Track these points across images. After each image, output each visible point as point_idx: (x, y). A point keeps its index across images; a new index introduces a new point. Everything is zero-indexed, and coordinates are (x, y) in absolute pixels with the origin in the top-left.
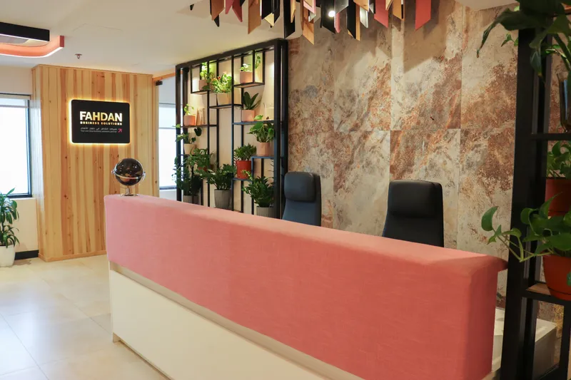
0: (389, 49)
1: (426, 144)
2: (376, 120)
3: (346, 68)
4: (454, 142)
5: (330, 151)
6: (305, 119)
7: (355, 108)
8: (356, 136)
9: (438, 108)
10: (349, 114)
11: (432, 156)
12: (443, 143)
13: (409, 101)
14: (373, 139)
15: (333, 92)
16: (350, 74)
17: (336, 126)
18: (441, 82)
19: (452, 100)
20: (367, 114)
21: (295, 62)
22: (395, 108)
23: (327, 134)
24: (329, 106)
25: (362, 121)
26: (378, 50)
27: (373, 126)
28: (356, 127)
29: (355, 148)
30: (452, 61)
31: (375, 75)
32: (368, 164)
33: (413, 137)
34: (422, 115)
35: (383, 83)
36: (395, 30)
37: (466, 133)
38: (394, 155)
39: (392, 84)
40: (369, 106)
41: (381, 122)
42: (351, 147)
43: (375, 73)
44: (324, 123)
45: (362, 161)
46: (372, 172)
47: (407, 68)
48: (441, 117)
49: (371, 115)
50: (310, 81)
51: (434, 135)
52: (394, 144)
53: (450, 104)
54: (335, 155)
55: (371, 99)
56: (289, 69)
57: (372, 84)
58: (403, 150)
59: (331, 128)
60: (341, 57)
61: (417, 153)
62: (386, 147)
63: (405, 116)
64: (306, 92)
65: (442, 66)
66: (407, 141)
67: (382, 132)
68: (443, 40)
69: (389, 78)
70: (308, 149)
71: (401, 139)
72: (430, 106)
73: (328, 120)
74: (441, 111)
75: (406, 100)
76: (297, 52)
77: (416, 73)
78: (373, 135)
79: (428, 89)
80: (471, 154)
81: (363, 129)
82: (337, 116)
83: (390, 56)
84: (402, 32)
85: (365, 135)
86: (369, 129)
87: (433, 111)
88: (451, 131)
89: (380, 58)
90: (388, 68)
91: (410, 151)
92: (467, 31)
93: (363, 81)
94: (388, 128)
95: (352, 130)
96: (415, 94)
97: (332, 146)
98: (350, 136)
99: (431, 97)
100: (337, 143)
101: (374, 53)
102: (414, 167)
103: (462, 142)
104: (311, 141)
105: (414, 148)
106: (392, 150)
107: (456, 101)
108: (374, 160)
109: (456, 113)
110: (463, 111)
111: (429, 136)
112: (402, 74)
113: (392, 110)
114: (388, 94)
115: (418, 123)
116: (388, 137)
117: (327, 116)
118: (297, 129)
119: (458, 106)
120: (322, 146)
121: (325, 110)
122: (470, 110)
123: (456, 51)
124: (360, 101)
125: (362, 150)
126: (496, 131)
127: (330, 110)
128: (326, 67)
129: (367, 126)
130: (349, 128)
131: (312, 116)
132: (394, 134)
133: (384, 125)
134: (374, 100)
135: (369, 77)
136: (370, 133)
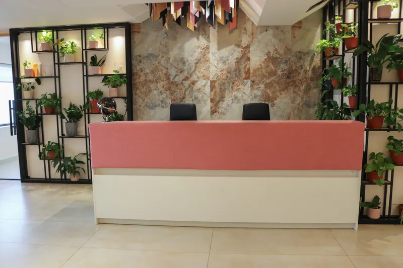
0: (208, 37)
1: (232, 87)
2: (200, 75)
3: (179, 45)
4: (247, 86)
5: (168, 92)
6: (147, 73)
7: (186, 68)
8: (187, 83)
9: (238, 70)
10: (182, 71)
11: (235, 93)
12: (241, 87)
13: (221, 66)
14: (199, 85)
15: (169, 58)
16: (181, 48)
17: (172, 78)
18: (239, 57)
19: (246, 66)
20: (194, 71)
21: (136, 38)
22: (213, 69)
23: (165, 83)
24: (166, 66)
25: (191, 75)
26: (200, 37)
27: (198, 78)
28: (186, 79)
29: (186, 90)
30: (245, 48)
31: (199, 50)
32: (196, 99)
33: (224, 84)
34: (229, 73)
35: (204, 55)
36: (211, 28)
37: (253, 82)
38: (213, 93)
39: (210, 56)
40: (196, 67)
41: (204, 76)
42: (184, 90)
43: (200, 49)
44: (163, 76)
45: (191, 97)
46: (199, 102)
47: (219, 49)
48: (240, 74)
49: (197, 72)
50: (150, 50)
51: (236, 83)
52: (212, 87)
53: (245, 68)
54: (172, 94)
55: (197, 63)
56: (132, 42)
57: (197, 54)
58: (218, 90)
59: (168, 79)
60: (175, 38)
61: (227, 92)
62: (207, 89)
63: (219, 73)
64: (147, 57)
65: (240, 49)
66: (221, 86)
67: (204, 81)
68: (240, 36)
69: (209, 53)
70: (150, 91)
71: (216, 85)
72: (233, 68)
73: (166, 74)
74: (240, 71)
75: (220, 65)
76: (139, 32)
77: (225, 52)
78: (199, 83)
79: (232, 60)
80: (256, 91)
81: (191, 79)
82: (173, 72)
83: (210, 42)
84: (216, 30)
85: (193, 83)
86: (196, 80)
87: (235, 71)
88: (245, 81)
89: (202, 42)
90: (208, 48)
91: (222, 91)
92: (252, 34)
93: (191, 53)
94: (209, 79)
95: (184, 80)
96: (224, 62)
97: (169, 89)
98: (182, 84)
99: (234, 64)
100: (174, 88)
101: (198, 39)
102: (225, 99)
103: (252, 86)
104: (152, 86)
105: (225, 89)
106: (211, 90)
107: (248, 67)
108: (200, 96)
109: (248, 72)
110: (252, 72)
111: (233, 83)
112: (216, 51)
113: (211, 70)
114: (208, 61)
115: (227, 77)
116: (209, 84)
117: (165, 71)
118: (140, 79)
119: (249, 69)
120: (161, 89)
121: (162, 68)
122: (255, 71)
123: (247, 43)
124: (189, 64)
125: (192, 91)
126: (268, 81)
127: (167, 69)
128: (164, 43)
129: (194, 78)
130: (181, 79)
131: (152, 72)
132: (213, 82)
133: (206, 78)
134: (199, 64)
135: (195, 51)
136: (197, 81)
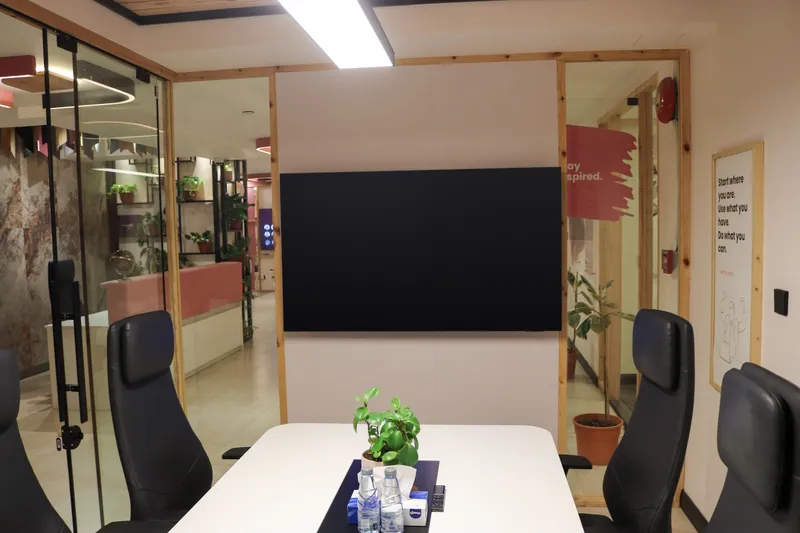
0: (19, 168)
2: (13, 220)
13: (32, 208)
14: (12, 234)
18: (48, 198)
20: (7, 214)
22: (25, 212)
25: (4, 220)
26: (11, 166)
27: (12, 225)
31: (10, 186)
32: (11, 254)
33: (36, 233)
34: (40, 218)
35: (16, 192)
38: (27, 246)
39: (22, 194)
40: (8, 209)
41: (17, 222)
43: (10, 184)
46: (14, 260)
47: (30, 185)
49: (10, 216)
52: (26, 238)
55: (9, 203)
57: (9, 192)
58: (31, 242)
62: (21, 240)
63: (31, 218)
65: (48, 187)
66: (33, 236)
67: (18, 229)
69: (20, 189)
71: (30, 235)
72: (43, 212)
77: (35, 189)
78: (12, 232)
79: (42, 201)
80: (64, 242)
81: (5, 227)
83: (20, 173)
85: (7, 232)
86: (9, 227)
87: (45, 216)
89: (13, 172)
90: (19, 182)
91: (35, 242)
92: (57, 169)
94: (22, 226)
96: (35, 203)
99: (43, 207)
101: (9, 168)
102: (38, 253)
103: (60, 235)
105: (38, 240)
106: (25, 242)
108: (14, 250)
110: (59, 217)
111: (44, 232)
112: (27, 188)
113: (23, 213)
114: (20, 201)
115: (38, 223)
116: (22, 233)
122: (62, 216)
125: (6, 244)
126: (72, 229)
129: (8, 224)
132: (26, 230)
133: (19, 225)
134: (12, 205)
135: (6, 186)
136: (10, 230)
